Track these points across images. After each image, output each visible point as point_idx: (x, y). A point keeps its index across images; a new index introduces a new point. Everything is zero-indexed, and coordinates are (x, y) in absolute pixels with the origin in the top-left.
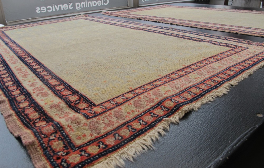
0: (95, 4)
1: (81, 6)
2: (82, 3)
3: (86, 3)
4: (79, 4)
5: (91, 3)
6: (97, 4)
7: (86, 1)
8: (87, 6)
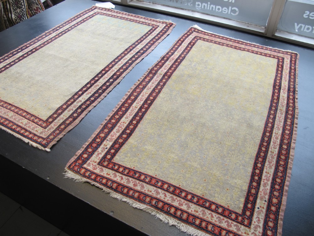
0: (219, 9)
1: (201, 7)
2: (204, 4)
3: (209, 5)
4: (200, 3)
5: (214, 7)
6: (222, 11)
7: (209, 3)
8: (208, 9)
